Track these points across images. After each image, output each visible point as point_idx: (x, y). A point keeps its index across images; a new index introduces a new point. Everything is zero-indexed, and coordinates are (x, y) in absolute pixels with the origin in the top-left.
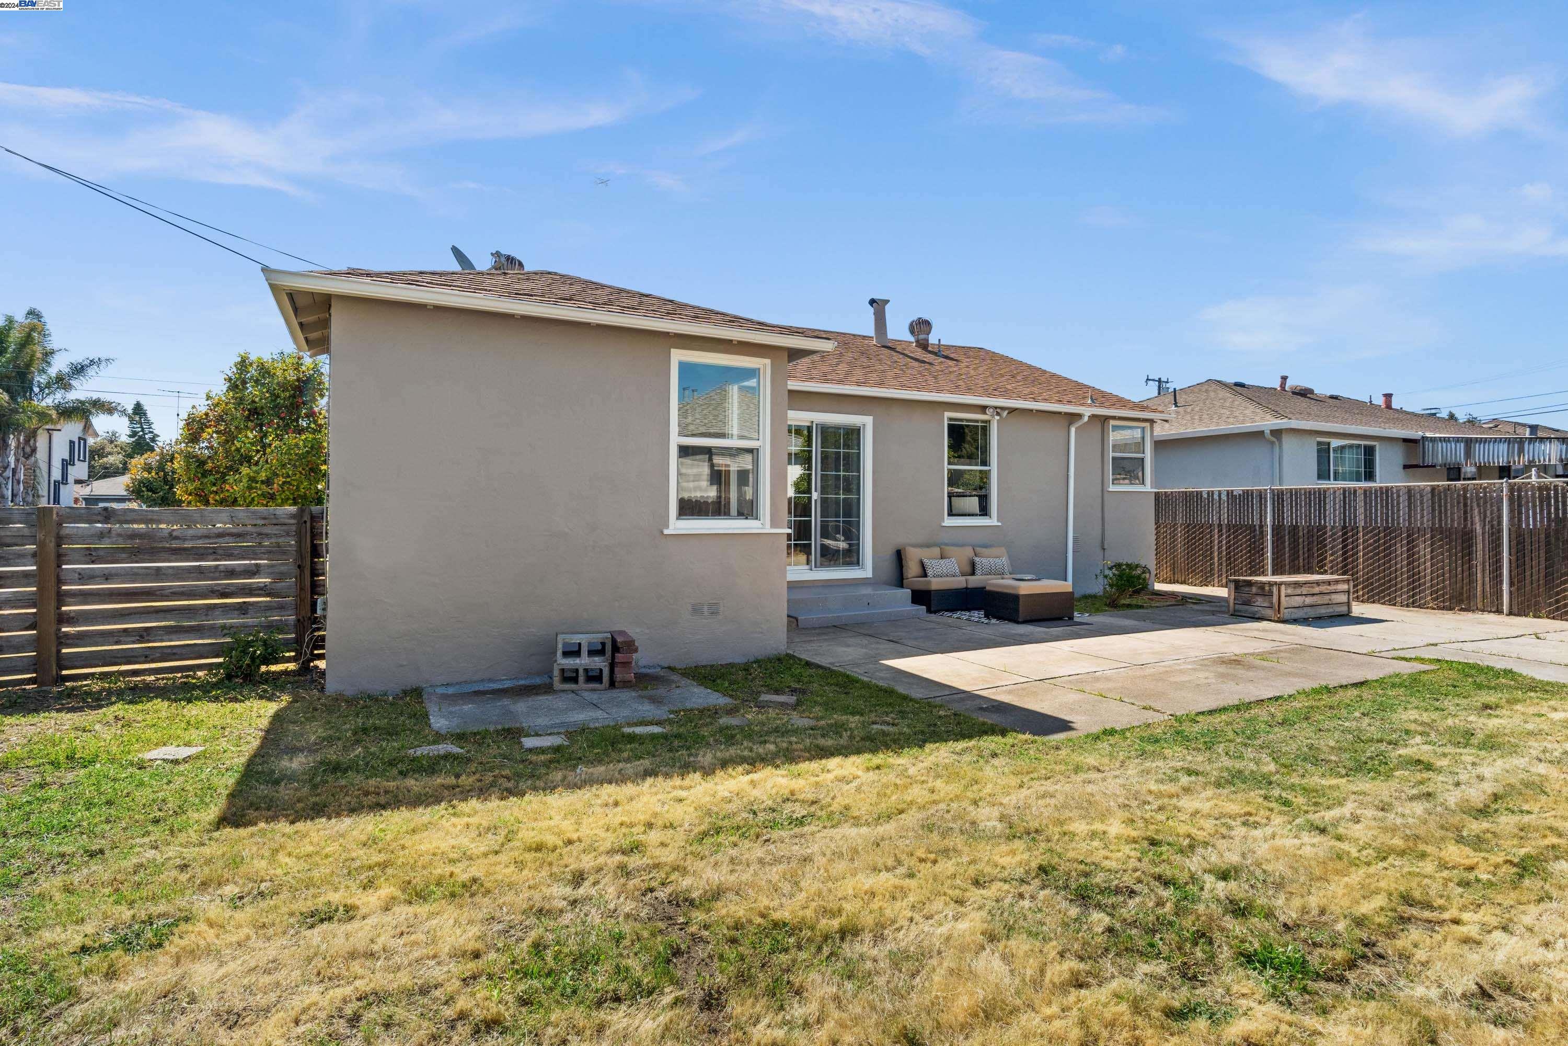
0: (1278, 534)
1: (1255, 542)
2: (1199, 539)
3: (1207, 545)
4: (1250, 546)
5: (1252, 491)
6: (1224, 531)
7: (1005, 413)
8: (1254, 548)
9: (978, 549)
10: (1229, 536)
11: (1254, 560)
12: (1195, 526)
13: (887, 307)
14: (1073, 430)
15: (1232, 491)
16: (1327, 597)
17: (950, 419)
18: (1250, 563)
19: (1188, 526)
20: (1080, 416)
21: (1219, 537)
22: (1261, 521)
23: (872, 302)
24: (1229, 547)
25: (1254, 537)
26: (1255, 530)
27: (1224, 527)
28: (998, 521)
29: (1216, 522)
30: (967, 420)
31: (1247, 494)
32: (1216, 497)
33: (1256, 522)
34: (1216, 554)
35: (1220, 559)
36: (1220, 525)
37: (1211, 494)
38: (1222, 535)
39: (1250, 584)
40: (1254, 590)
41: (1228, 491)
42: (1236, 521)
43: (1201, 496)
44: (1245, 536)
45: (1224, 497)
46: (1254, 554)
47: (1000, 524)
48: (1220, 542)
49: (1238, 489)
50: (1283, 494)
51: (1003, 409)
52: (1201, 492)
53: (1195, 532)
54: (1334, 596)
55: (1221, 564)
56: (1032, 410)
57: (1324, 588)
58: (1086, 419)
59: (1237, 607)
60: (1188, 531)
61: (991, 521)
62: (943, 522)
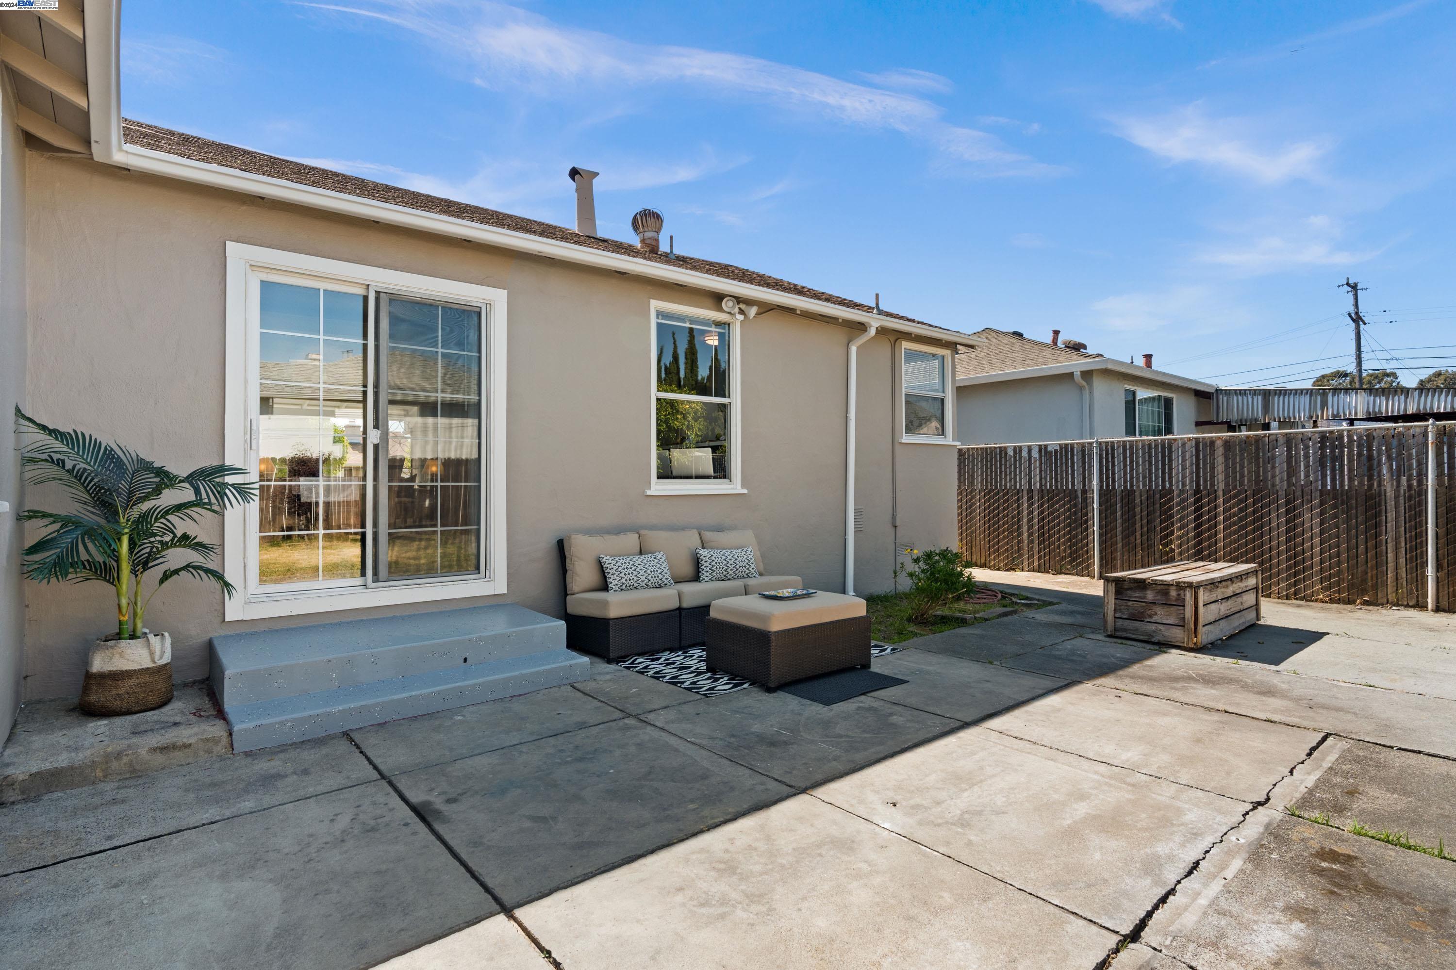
0: (1106, 501)
1: (1075, 513)
2: (1004, 510)
3: (1013, 517)
4: (1069, 517)
5: (1072, 445)
6: (1036, 498)
7: (753, 311)
8: (1075, 521)
9: (708, 535)
10: (1042, 504)
11: (1075, 536)
12: (998, 493)
13: (595, 181)
14: (854, 349)
15: (1046, 446)
16: (1239, 600)
17: (659, 314)
18: (1070, 540)
19: (989, 493)
20: (862, 327)
21: (1029, 507)
22: (1084, 485)
23: (574, 173)
24: (1043, 519)
25: (1075, 506)
26: (1076, 497)
27: (1035, 493)
28: (743, 486)
29: (1025, 487)
30: (692, 319)
31: (1066, 449)
32: (1025, 454)
33: (1078, 486)
34: (1025, 528)
35: (1030, 535)
36: (1030, 491)
37: (1018, 450)
38: (1033, 504)
39: (1142, 585)
40: (1150, 595)
41: (1040, 446)
42: (1051, 486)
43: (1006, 454)
44: (1063, 506)
45: (1035, 454)
46: (1075, 529)
47: (745, 491)
48: (1031, 513)
49: (1053, 444)
50: (1113, 449)
51: (749, 302)
52: (1006, 448)
53: (997, 500)
54: (1245, 597)
55: (1032, 542)
57: (1236, 587)
58: (872, 332)
59: (1120, 623)
60: (989, 500)
61: (733, 486)
62: (650, 488)
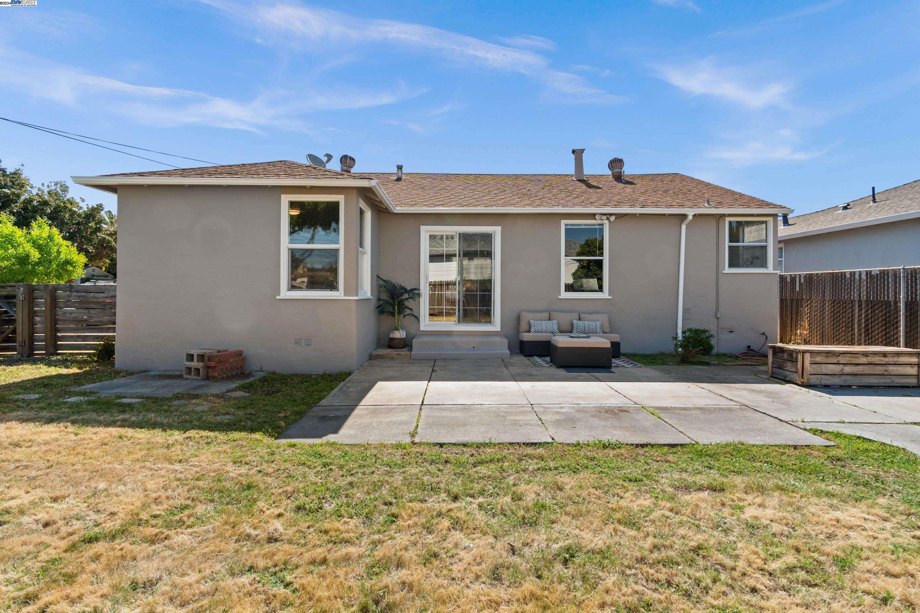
0: (911, 309)
1: (890, 316)
2: (843, 313)
3: (849, 318)
4: (885, 320)
5: (888, 270)
6: (863, 306)
7: (612, 218)
8: (890, 322)
9: (582, 315)
10: (867, 310)
11: (889, 333)
12: (839, 302)
14: (684, 227)
15: (871, 271)
16: (885, 368)
17: (566, 225)
18: (886, 334)
19: (834, 302)
20: (685, 216)
21: (859, 312)
22: (896, 298)
23: (574, 152)
24: (867, 320)
25: (889, 312)
26: (890, 306)
27: (863, 302)
28: (609, 295)
29: (857, 299)
30: (585, 225)
31: (884, 274)
32: (857, 277)
33: (891, 299)
34: (856, 326)
35: (859, 330)
36: (860, 301)
37: (853, 274)
38: (861, 310)
39: (782, 350)
40: (786, 356)
41: (867, 271)
42: (873, 298)
43: (845, 276)
44: (882, 311)
45: (864, 277)
46: (889, 327)
47: (611, 297)
48: (860, 315)
49: (876, 269)
50: (916, 273)
51: (611, 215)
52: (845, 273)
53: (839, 307)
54: (891, 368)
55: (860, 335)
56: (636, 214)
57: (876, 359)
58: (690, 218)
59: (774, 369)
60: (834, 306)
61: (605, 295)
62: (560, 295)
